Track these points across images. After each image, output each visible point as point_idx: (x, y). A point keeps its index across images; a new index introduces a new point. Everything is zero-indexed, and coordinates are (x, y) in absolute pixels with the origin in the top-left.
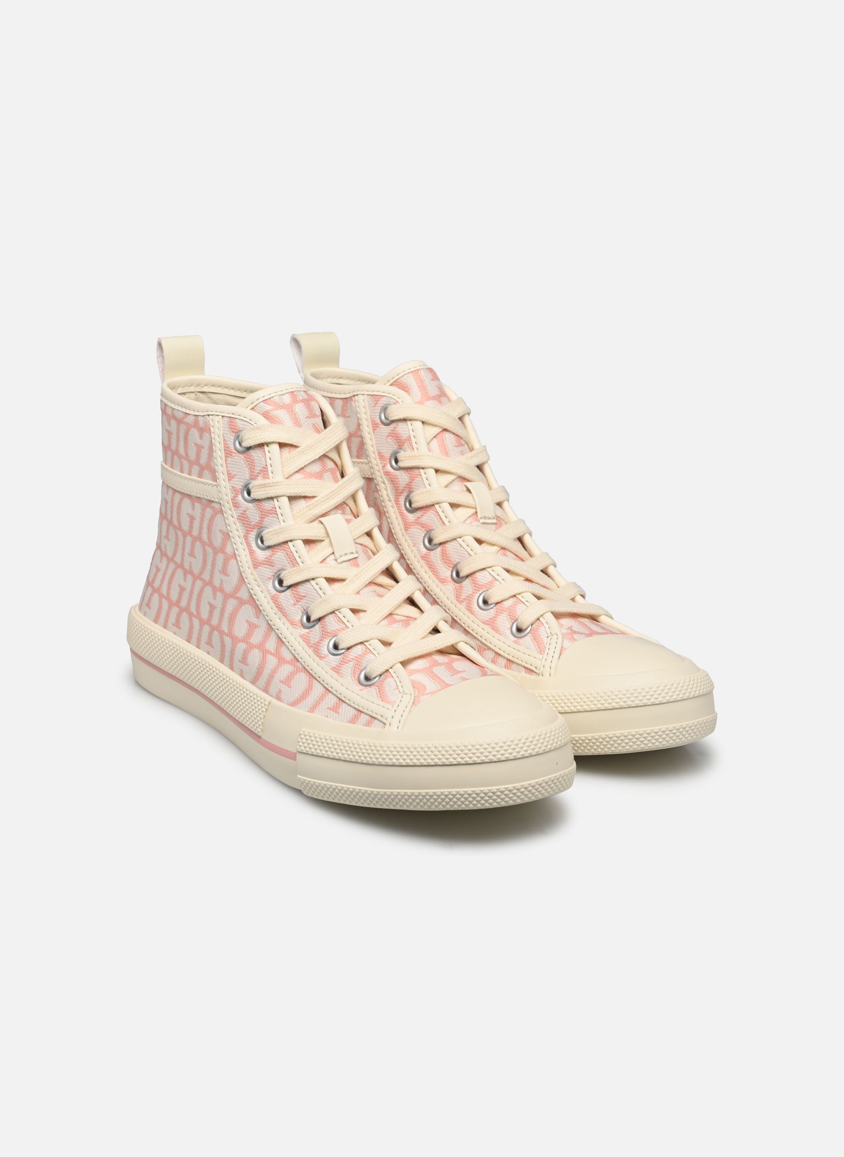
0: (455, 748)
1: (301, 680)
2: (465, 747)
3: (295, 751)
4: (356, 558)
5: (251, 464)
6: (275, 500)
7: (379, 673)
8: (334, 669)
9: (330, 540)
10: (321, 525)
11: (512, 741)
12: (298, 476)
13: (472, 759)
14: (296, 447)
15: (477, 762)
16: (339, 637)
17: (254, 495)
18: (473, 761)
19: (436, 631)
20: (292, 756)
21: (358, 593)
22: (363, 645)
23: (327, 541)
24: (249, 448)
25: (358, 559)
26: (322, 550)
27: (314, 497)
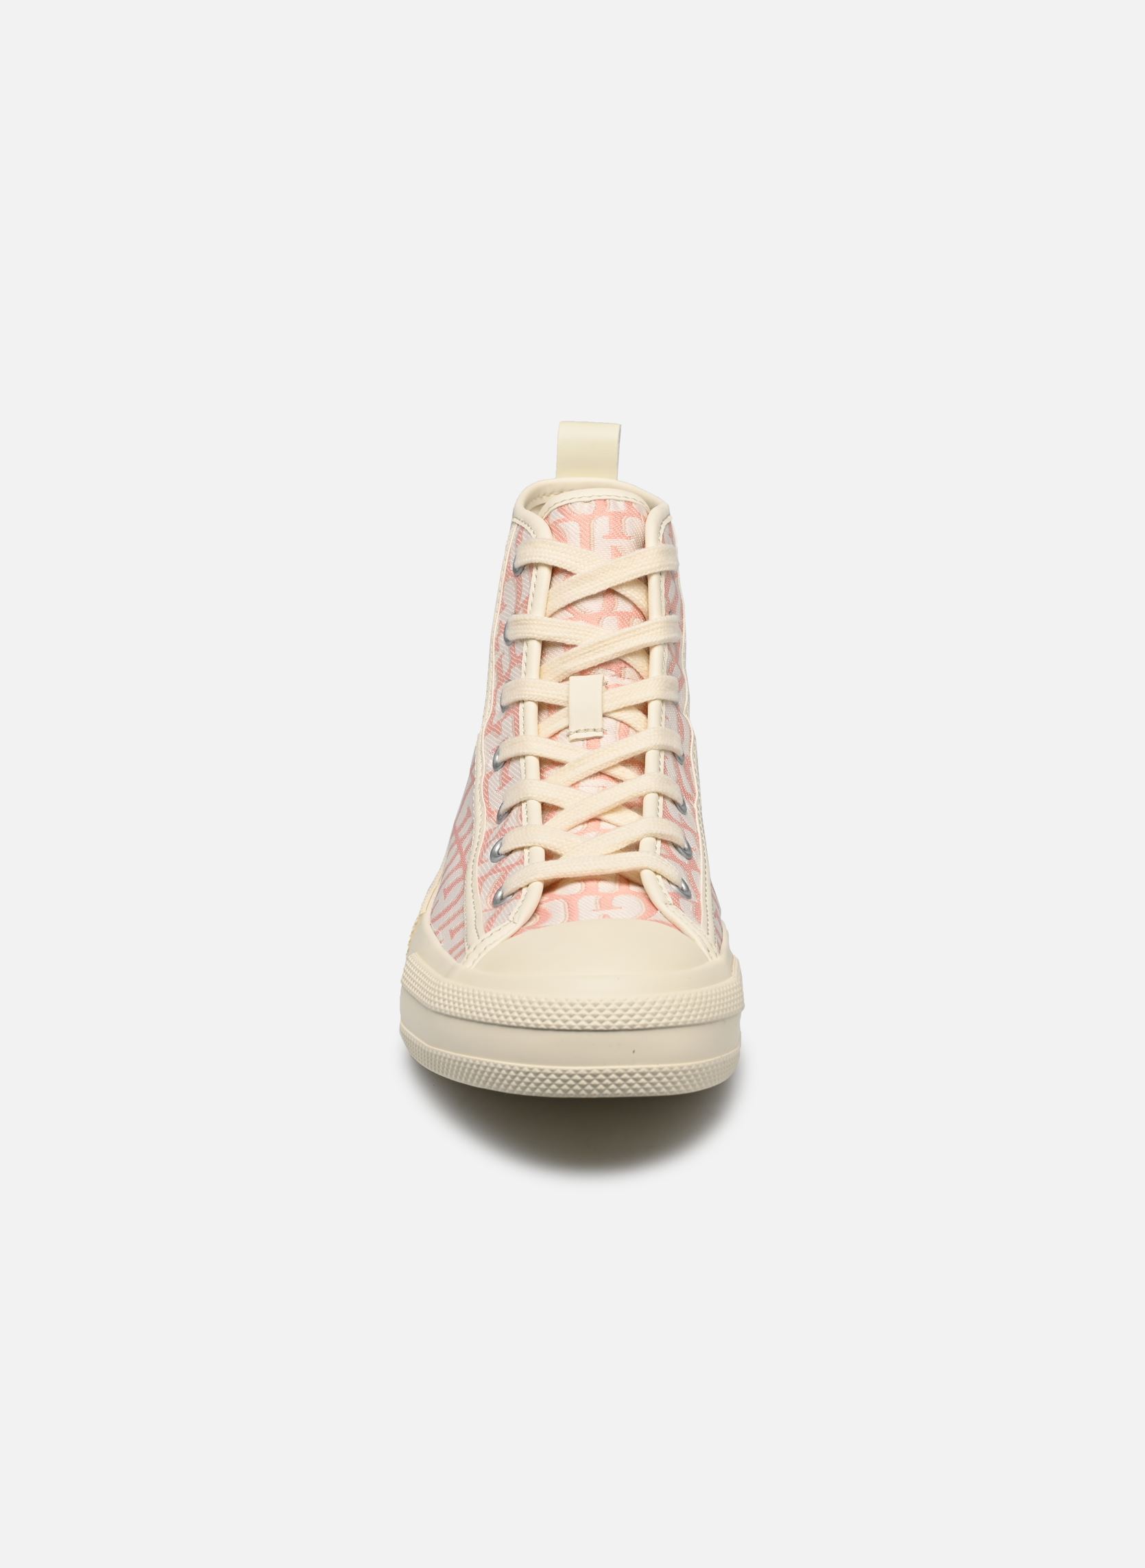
0: (546, 1006)
2: (561, 1004)
4: (600, 738)
5: (518, 592)
6: (525, 644)
9: (569, 709)
11: (607, 1005)
12: (566, 613)
13: (556, 1023)
14: (571, 574)
15: (562, 1028)
18: (546, 1025)
19: (635, 847)
21: (574, 785)
22: (522, 851)
23: (566, 709)
24: (520, 570)
25: (601, 740)
26: (554, 721)
27: (575, 646)
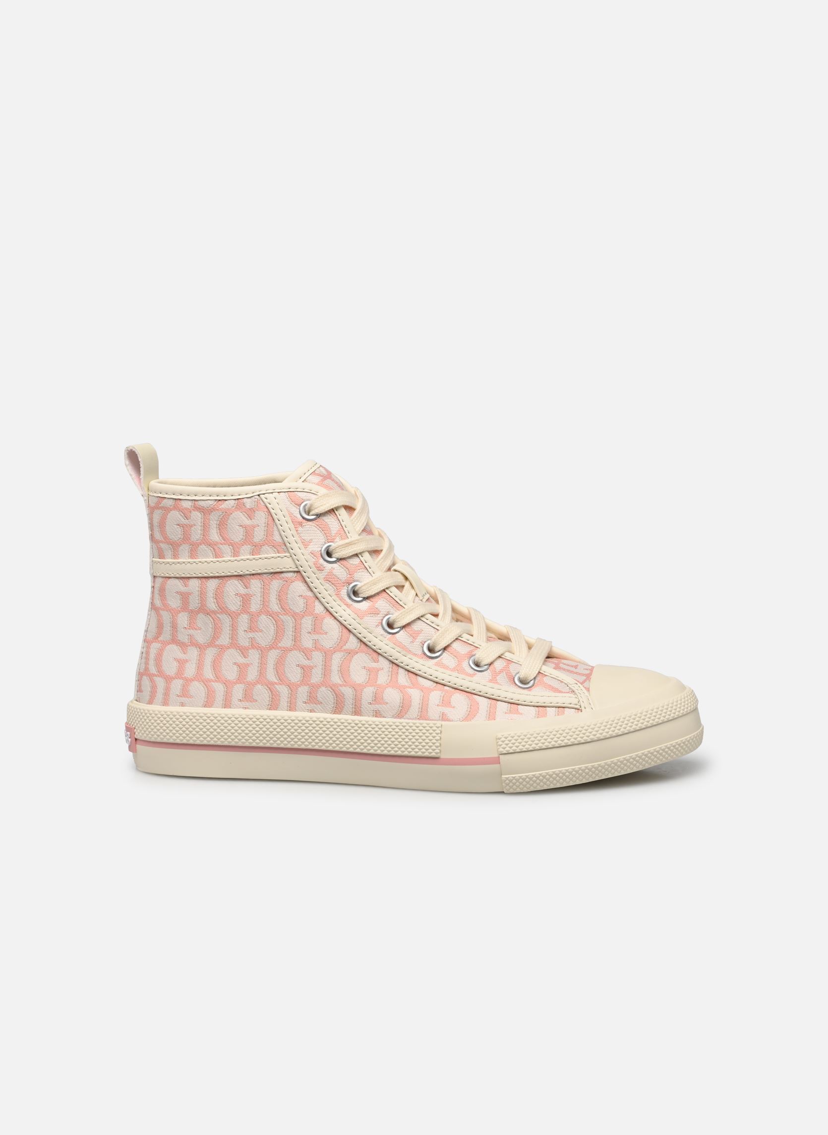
1: (459, 699)
3: (496, 755)
5: (325, 530)
7: (533, 677)
8: (491, 681)
9: (411, 584)
10: (397, 573)
14: (354, 509)
16: (477, 656)
17: (337, 555)
20: (496, 761)
22: (501, 659)
23: (407, 584)
24: (319, 516)
26: (409, 593)
27: (381, 551)
